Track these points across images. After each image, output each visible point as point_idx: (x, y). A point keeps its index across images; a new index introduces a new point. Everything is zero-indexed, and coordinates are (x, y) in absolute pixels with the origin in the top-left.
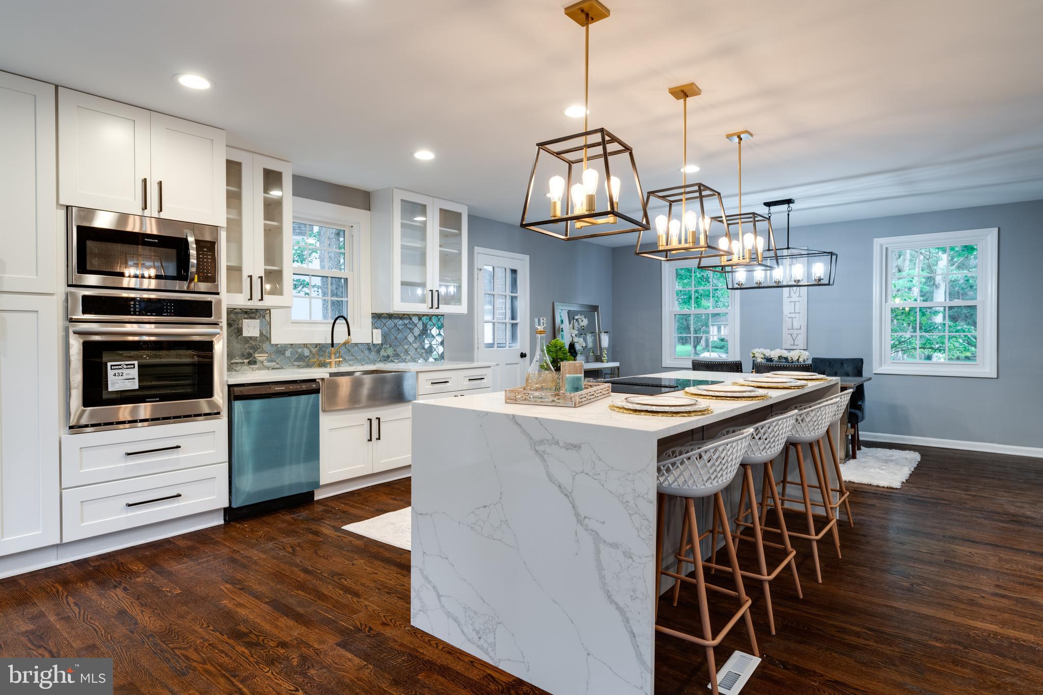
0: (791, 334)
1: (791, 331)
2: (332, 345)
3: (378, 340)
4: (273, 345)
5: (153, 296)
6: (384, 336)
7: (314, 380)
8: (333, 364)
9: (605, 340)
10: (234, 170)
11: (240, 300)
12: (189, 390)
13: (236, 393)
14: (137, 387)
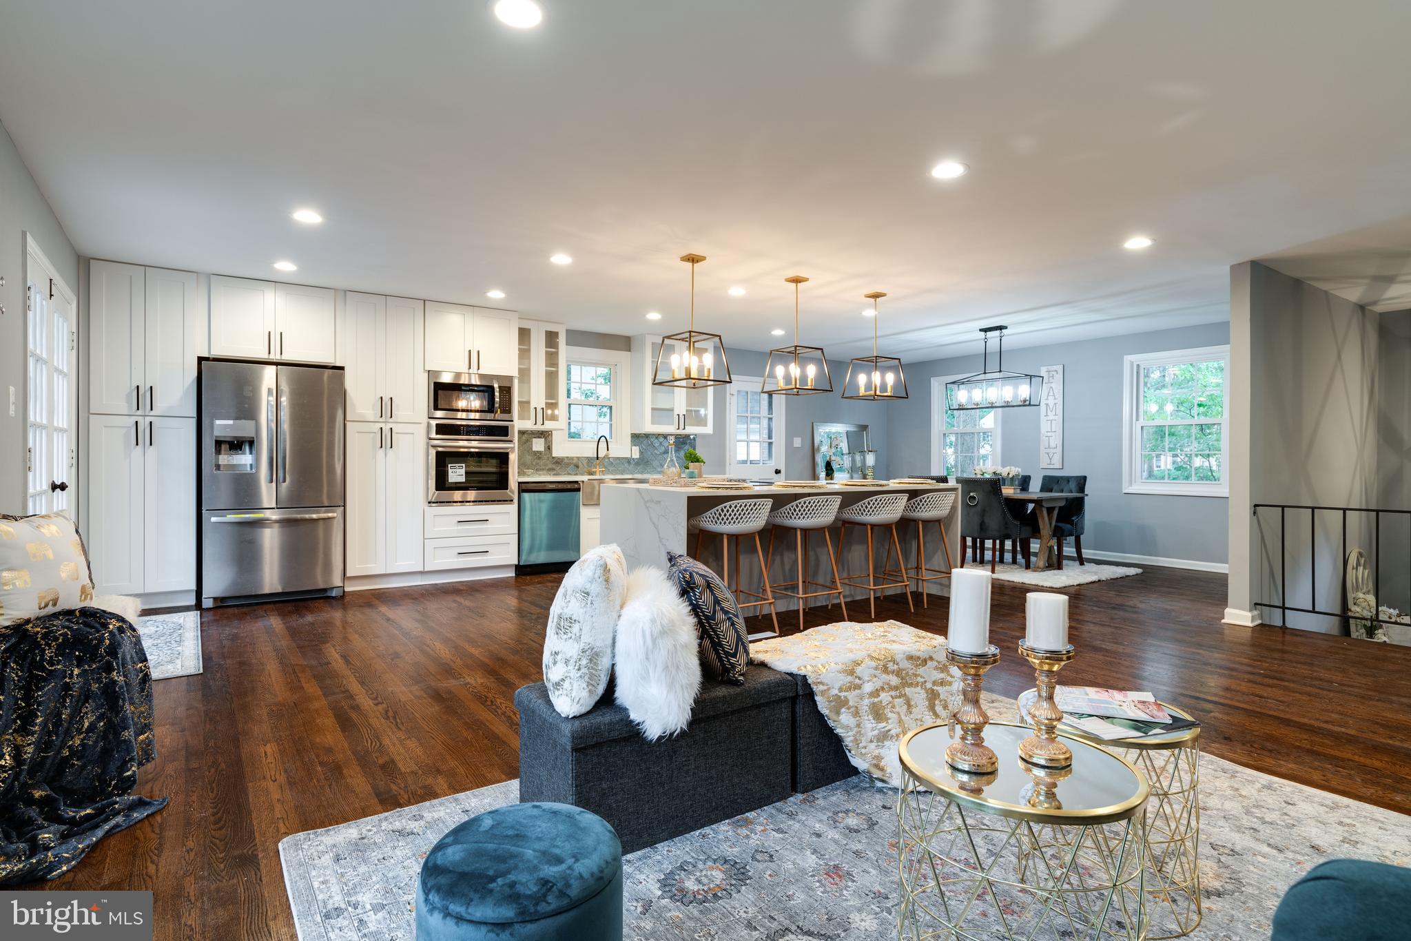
0: (1048, 454)
1: (1048, 451)
2: (598, 458)
3: (636, 455)
4: (553, 458)
5: (478, 423)
6: (641, 453)
7: (577, 482)
8: (598, 472)
9: (870, 459)
10: (524, 334)
11: (528, 425)
12: (495, 485)
13: (524, 488)
14: (464, 480)
